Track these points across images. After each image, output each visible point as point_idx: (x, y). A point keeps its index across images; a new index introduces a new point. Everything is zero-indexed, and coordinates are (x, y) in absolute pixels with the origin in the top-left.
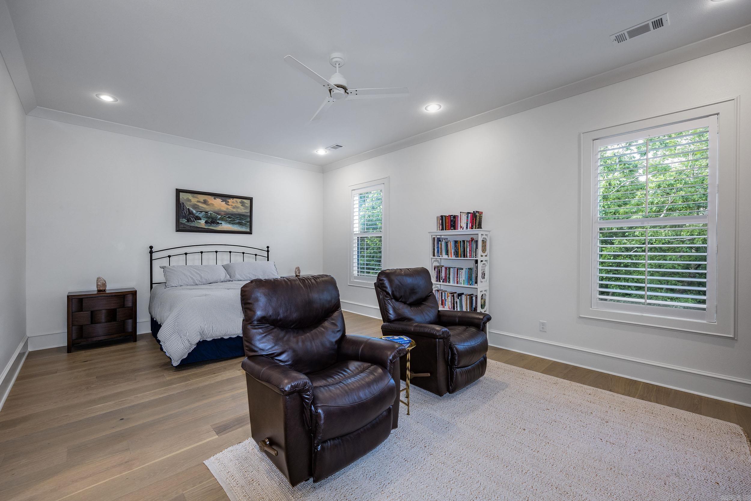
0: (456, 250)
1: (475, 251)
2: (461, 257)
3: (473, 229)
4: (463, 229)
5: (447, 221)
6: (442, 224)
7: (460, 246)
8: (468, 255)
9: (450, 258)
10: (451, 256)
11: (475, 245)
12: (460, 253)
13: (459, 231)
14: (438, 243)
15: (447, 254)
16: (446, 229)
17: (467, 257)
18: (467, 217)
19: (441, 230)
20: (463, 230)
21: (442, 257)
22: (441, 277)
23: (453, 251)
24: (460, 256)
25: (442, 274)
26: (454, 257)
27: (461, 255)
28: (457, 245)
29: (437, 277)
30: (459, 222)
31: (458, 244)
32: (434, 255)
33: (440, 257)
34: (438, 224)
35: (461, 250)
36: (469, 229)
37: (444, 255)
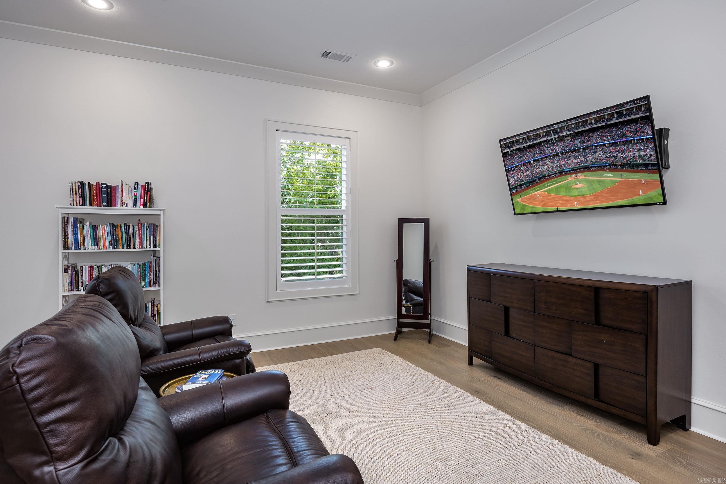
0: (115, 238)
1: (148, 238)
2: (123, 248)
3: (146, 207)
4: (126, 206)
5: (95, 192)
6: (82, 196)
7: (122, 232)
8: (137, 244)
9: (102, 250)
10: (105, 248)
11: (148, 230)
12: (120, 242)
13: (118, 210)
14: (75, 227)
15: (96, 242)
16: (93, 204)
17: (134, 248)
18: (135, 189)
19: (82, 205)
20: (126, 208)
21: (85, 249)
22: (82, 283)
23: (108, 240)
24: (121, 247)
25: (82, 279)
26: (109, 249)
27: (123, 245)
28: (115, 230)
29: (71, 283)
30: (120, 195)
31: (117, 229)
32: (66, 246)
33: (80, 249)
34: (75, 195)
35: (122, 237)
36: (138, 208)
37: (90, 247)
